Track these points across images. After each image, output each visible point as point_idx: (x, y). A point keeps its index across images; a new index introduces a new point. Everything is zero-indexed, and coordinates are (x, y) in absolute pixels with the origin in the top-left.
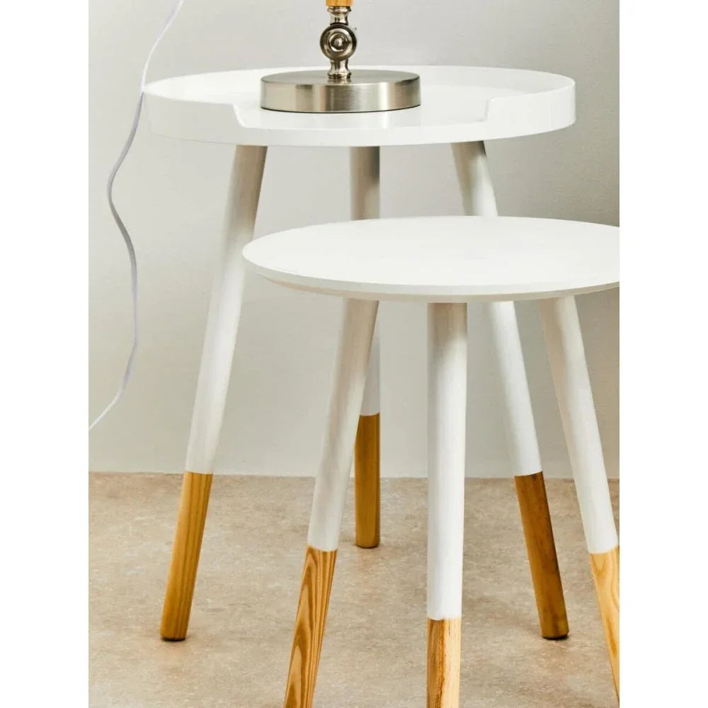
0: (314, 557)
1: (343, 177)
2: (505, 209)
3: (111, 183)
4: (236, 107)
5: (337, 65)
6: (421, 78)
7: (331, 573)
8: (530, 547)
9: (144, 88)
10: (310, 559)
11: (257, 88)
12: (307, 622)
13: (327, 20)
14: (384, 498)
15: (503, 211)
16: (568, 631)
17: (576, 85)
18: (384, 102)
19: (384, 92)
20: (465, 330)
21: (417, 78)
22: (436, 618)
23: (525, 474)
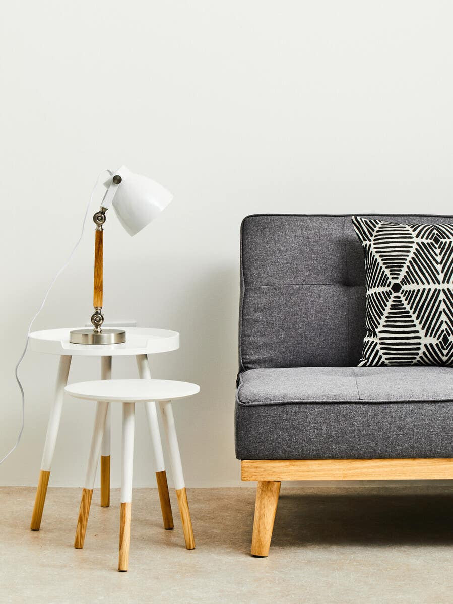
0: (85, 491)
1: (99, 366)
2: (154, 377)
3: (17, 367)
4: (62, 342)
5: (97, 328)
6: (126, 333)
7: (91, 498)
8: (160, 494)
9: (28, 335)
10: (84, 493)
11: (69, 335)
12: (83, 514)
13: (93, 311)
14: (111, 494)
15: (153, 378)
16: (173, 527)
17: (180, 336)
18: (113, 341)
19: (113, 337)
20: (134, 413)
21: (125, 332)
22: (123, 502)
23: (160, 471)
